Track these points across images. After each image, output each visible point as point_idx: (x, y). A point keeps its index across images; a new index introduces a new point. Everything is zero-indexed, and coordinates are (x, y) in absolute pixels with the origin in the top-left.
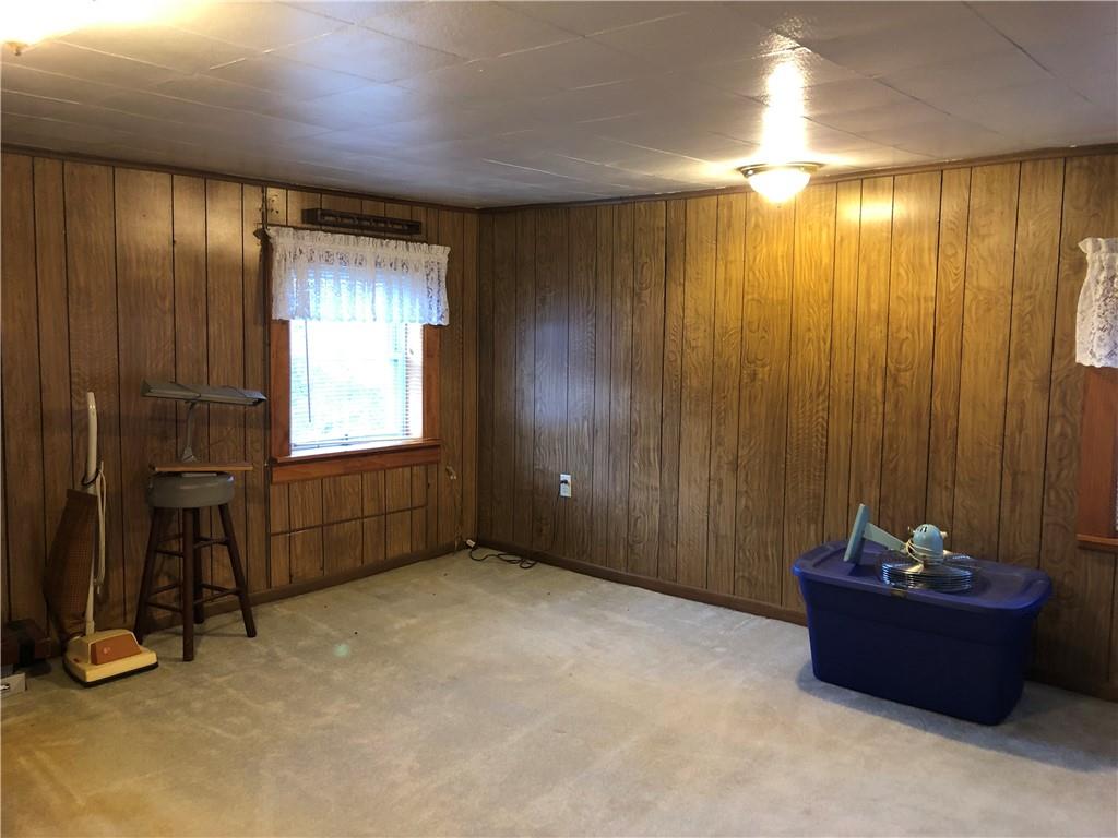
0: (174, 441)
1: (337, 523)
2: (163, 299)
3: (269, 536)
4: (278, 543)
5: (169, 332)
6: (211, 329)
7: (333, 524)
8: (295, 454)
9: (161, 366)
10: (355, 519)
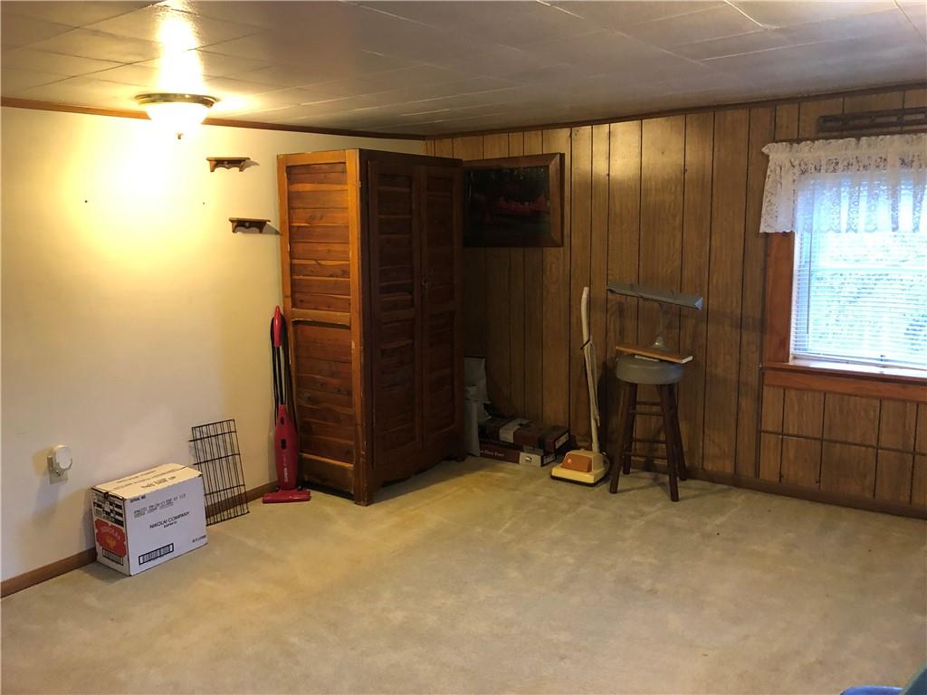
0: (678, 331)
1: (842, 443)
2: (674, 217)
3: (759, 432)
4: (769, 441)
5: (678, 245)
6: (713, 242)
7: (836, 442)
8: (792, 363)
9: (669, 271)
10: (867, 446)
